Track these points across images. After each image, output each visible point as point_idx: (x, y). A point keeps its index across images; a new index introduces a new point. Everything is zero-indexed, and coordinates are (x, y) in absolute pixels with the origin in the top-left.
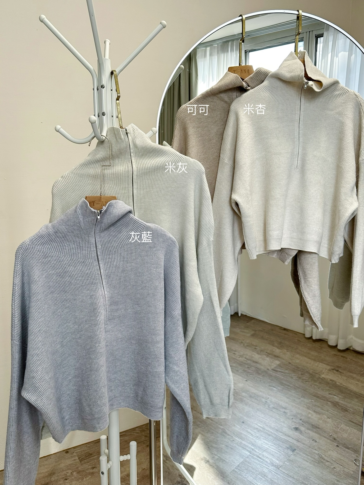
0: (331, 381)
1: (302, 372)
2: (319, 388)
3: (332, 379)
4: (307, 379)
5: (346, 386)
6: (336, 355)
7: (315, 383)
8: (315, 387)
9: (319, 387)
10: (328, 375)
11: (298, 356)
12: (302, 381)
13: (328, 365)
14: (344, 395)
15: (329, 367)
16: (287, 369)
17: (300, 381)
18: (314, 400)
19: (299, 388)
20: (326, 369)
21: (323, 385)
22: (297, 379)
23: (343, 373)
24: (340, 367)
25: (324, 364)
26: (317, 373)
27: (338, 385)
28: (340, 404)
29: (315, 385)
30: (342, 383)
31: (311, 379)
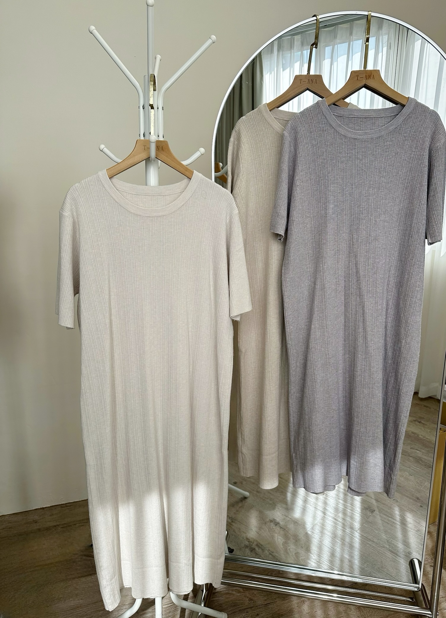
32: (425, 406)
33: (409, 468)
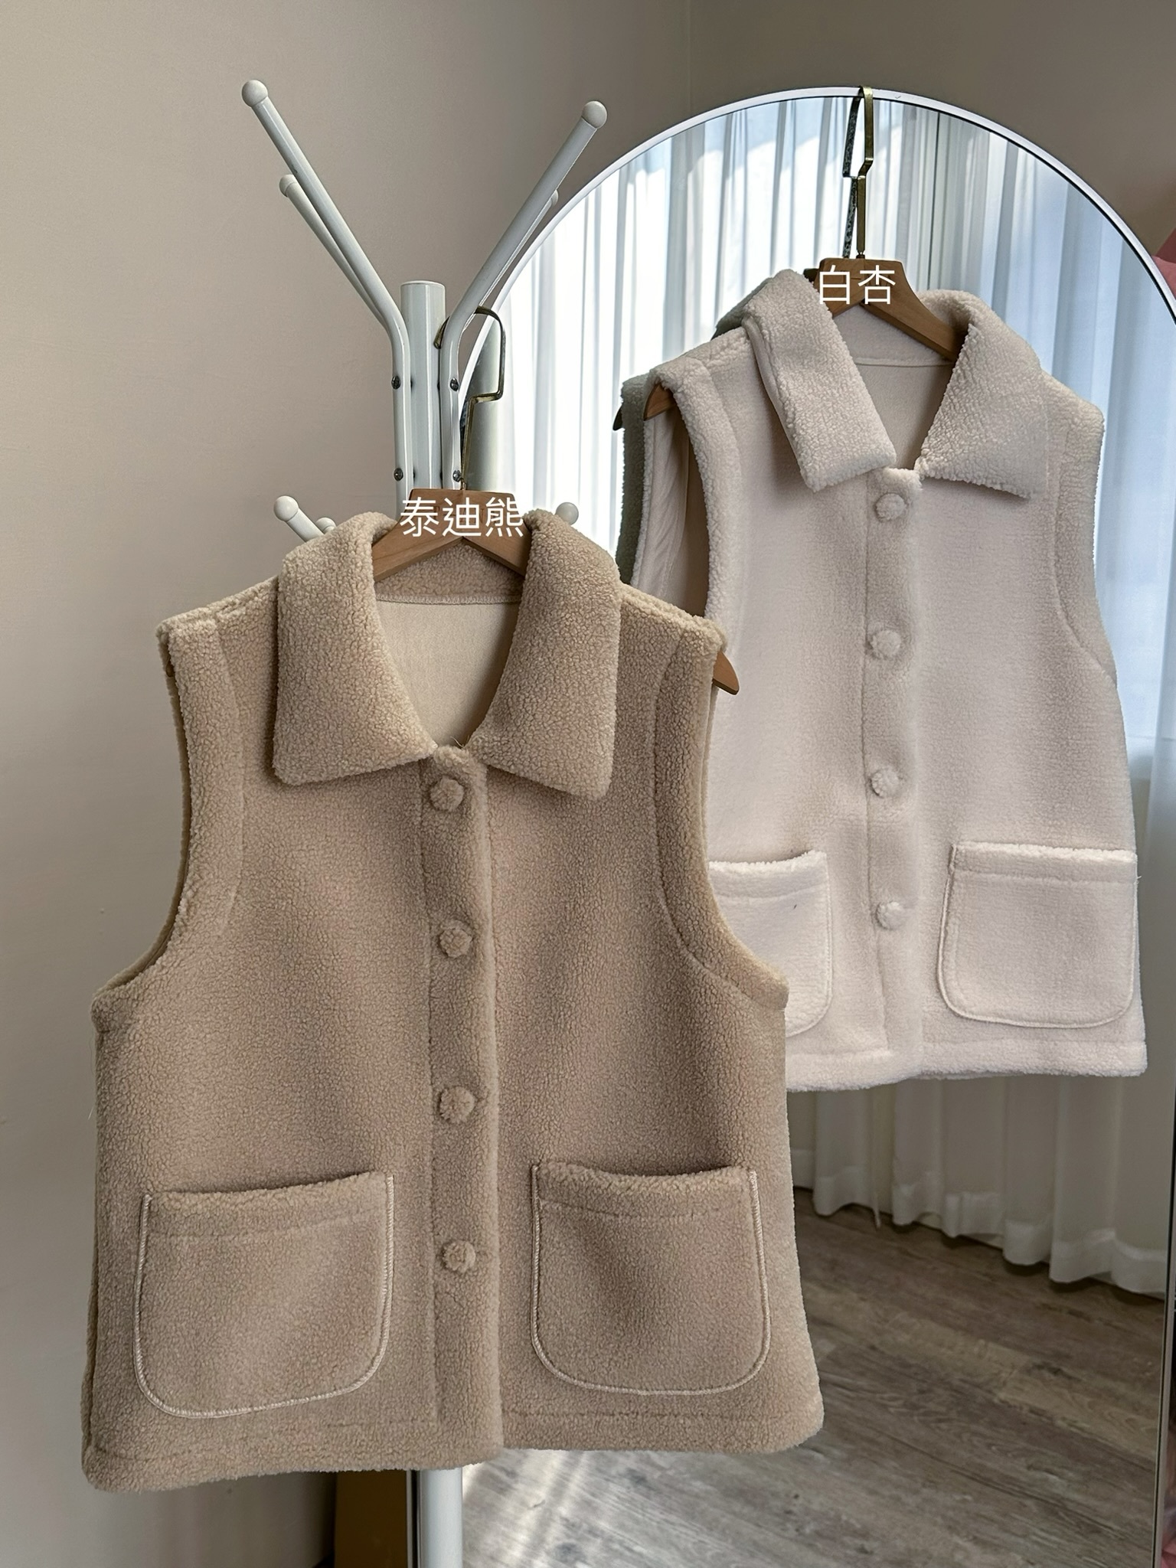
0: (1033, 1416)
1: (924, 1381)
2: (989, 1446)
3: (1037, 1405)
4: (943, 1409)
5: (1091, 1434)
6: (1050, 1308)
7: (974, 1427)
8: (975, 1440)
9: (990, 1441)
10: (1022, 1390)
11: (901, 1317)
12: (922, 1418)
13: (1019, 1348)
14: (1083, 1469)
15: (1023, 1359)
16: (862, 1374)
17: (916, 1418)
18: (970, 1494)
19: (916, 1450)
20: (1013, 1367)
21: (1002, 1430)
22: (904, 1410)
23: (1079, 1381)
24: (1068, 1357)
25: (1006, 1345)
26: (978, 1386)
27: (1059, 1428)
28: (1070, 1506)
29: (975, 1433)
30: (1075, 1422)
31: (960, 1409)
32: (1072, 1312)
33: (1024, 1536)
